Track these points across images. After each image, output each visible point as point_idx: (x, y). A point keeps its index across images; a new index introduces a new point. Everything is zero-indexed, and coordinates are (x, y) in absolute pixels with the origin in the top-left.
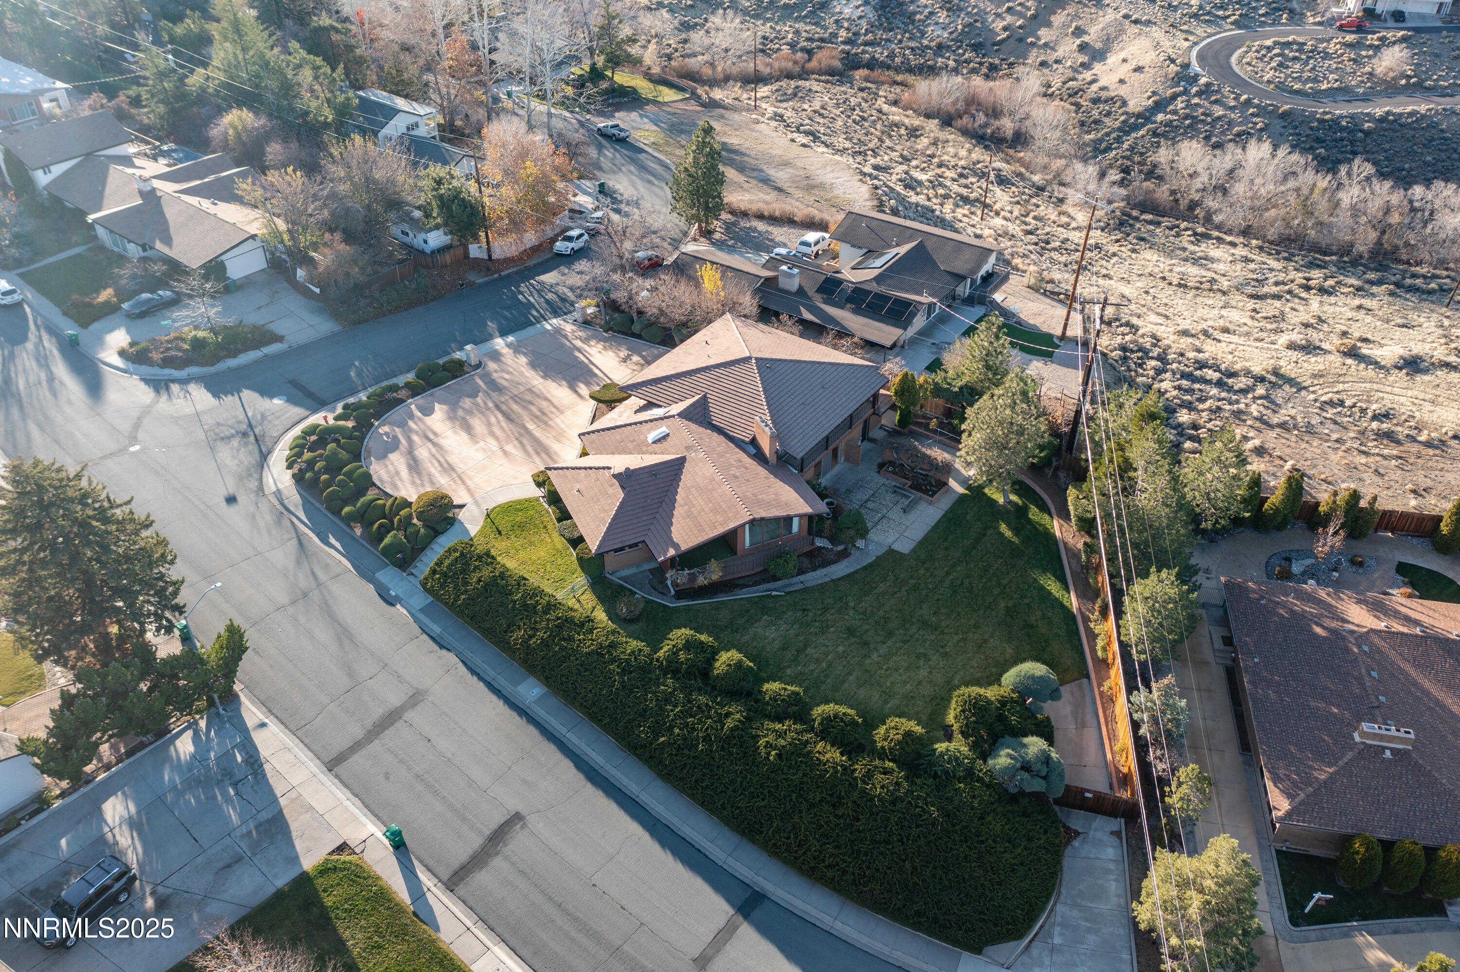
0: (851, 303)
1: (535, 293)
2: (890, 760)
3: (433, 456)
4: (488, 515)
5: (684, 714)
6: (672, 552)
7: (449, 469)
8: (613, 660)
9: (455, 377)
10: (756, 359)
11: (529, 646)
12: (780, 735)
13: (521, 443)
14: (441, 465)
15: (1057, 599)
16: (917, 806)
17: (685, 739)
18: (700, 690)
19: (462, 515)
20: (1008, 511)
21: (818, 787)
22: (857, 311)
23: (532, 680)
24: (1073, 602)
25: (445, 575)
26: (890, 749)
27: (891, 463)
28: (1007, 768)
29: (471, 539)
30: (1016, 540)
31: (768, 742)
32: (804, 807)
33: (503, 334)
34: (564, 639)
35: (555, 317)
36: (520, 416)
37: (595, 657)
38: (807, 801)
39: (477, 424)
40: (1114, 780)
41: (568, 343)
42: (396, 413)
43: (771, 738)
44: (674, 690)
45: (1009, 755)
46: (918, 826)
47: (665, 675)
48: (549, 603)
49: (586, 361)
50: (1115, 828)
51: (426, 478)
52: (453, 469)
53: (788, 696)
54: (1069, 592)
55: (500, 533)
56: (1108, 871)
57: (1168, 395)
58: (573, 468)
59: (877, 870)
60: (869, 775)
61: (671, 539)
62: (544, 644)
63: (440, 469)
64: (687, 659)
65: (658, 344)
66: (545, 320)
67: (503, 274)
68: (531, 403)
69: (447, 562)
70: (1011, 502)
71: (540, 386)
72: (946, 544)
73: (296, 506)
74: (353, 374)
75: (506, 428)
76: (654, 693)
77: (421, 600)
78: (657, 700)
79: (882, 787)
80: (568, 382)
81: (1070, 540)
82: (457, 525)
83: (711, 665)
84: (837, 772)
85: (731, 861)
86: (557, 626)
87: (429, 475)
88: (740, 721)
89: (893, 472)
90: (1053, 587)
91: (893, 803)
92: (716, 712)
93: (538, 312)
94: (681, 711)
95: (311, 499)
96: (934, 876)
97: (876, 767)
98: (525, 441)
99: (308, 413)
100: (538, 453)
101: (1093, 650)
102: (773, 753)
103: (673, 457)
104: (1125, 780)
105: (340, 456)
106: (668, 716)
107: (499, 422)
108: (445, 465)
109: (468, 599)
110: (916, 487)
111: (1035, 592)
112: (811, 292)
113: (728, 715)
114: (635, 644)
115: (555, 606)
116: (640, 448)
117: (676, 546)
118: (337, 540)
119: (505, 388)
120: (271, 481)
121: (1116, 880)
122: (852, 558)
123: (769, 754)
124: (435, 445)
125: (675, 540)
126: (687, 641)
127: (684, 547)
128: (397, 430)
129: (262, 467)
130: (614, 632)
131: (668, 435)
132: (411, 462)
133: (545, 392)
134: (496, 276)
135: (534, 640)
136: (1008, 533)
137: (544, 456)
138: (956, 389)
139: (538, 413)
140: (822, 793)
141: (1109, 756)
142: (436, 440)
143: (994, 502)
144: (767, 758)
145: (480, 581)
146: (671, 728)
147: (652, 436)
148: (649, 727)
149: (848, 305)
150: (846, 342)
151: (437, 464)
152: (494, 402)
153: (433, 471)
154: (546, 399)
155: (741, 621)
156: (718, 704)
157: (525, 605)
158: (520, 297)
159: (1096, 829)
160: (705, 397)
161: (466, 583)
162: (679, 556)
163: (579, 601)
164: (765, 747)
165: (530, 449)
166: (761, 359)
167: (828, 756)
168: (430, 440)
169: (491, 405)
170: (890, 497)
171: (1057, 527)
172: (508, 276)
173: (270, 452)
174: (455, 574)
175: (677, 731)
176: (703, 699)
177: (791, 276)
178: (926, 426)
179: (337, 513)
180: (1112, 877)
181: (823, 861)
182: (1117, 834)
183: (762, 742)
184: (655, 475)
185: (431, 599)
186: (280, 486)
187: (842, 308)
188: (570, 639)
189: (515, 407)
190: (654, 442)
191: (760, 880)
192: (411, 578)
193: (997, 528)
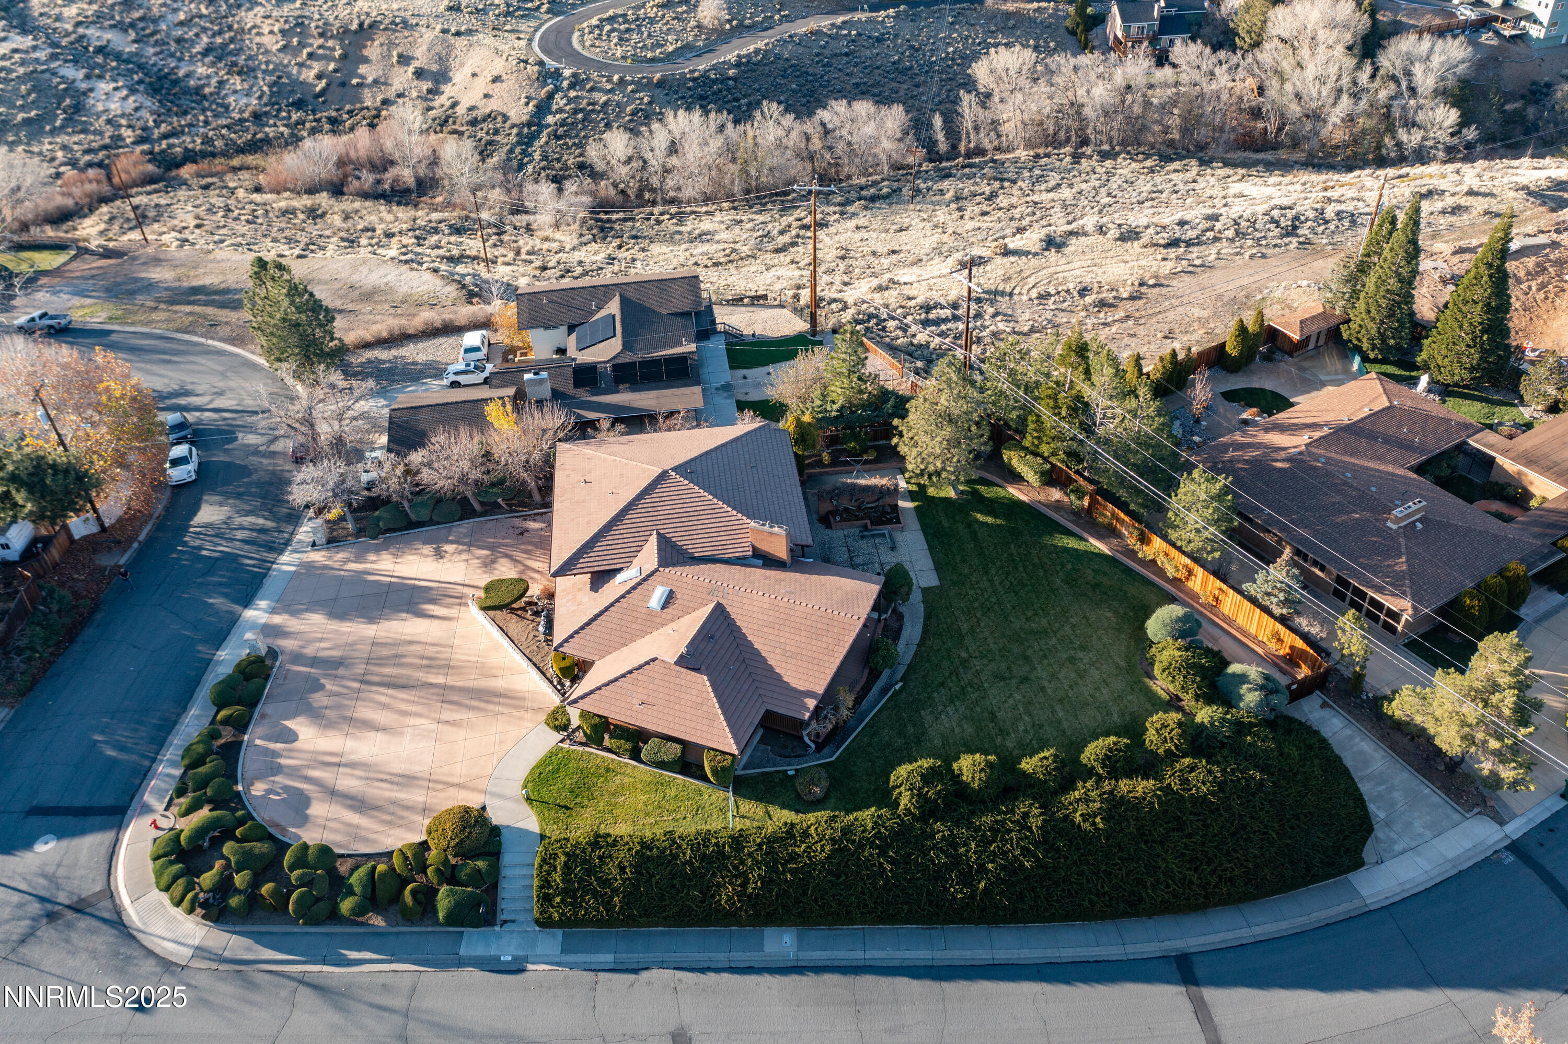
0: (623, 383)
1: (216, 540)
2: (1183, 757)
3: (367, 778)
4: (528, 799)
5: (985, 843)
6: (811, 703)
7: (407, 780)
8: (861, 846)
9: (267, 678)
11: (750, 896)
12: (1087, 800)
13: (451, 702)
14: (392, 783)
15: (1086, 551)
16: (1239, 780)
17: (1003, 868)
18: (973, 813)
19: (497, 816)
20: (968, 501)
21: (1154, 822)
22: (635, 387)
23: (770, 932)
24: (1099, 546)
25: (565, 892)
26: (1176, 746)
27: (835, 512)
28: (1261, 700)
29: (542, 837)
30: (999, 522)
31: (1082, 815)
32: (1158, 849)
33: (247, 602)
34: (787, 862)
35: (281, 552)
36: (409, 677)
37: (838, 855)
38: (1154, 842)
39: (365, 712)
40: (1283, 665)
41: (342, 573)
42: (247, 763)
43: (1082, 808)
44: (952, 832)
45: (1250, 690)
46: (1253, 795)
47: (926, 822)
48: (732, 837)
49: (389, 579)
50: (1320, 702)
51: (392, 808)
52: (414, 778)
53: (1054, 762)
54: (1087, 541)
55: (567, 808)
56: (1351, 738)
57: (932, 346)
59: (1255, 857)
60: (1185, 781)
61: (795, 690)
62: (767, 882)
63: (395, 787)
64: (938, 793)
65: (461, 519)
66: (273, 563)
67: (142, 537)
68: (396, 656)
69: (557, 877)
70: (962, 492)
71: (383, 634)
72: (958, 558)
73: (248, 949)
74: (111, 753)
75: (409, 697)
76: (934, 847)
77: (551, 941)
78: (942, 851)
79: (1204, 783)
80: (408, 612)
81: (1041, 497)
82: (505, 832)
83: (961, 783)
84: (1159, 797)
85: (1130, 949)
86: (767, 854)
87: (393, 802)
88: (1042, 814)
89: (843, 520)
90: (1072, 543)
91: (1221, 790)
92: (1012, 822)
93: (251, 558)
94: (977, 845)
95: (264, 929)
96: (1292, 828)
97: (1180, 771)
98: (455, 698)
99: (109, 836)
100: (487, 702)
101: (1161, 572)
102: (1098, 820)
103: (711, 606)
104: (1293, 658)
105: (257, 851)
106: (968, 859)
107: (391, 697)
108: (396, 779)
109: (624, 897)
110: (878, 522)
111: (1065, 555)
112: (570, 390)
113: (1026, 815)
114: (867, 815)
115: (741, 836)
116: (650, 623)
117: (810, 694)
118: (359, 950)
119: (342, 658)
120: (169, 945)
121: (1362, 740)
122: (907, 616)
123: (1094, 824)
124: (353, 765)
125: (802, 688)
126: (922, 775)
127: (820, 689)
128: (277, 779)
129: (134, 938)
130: (833, 819)
131: (671, 592)
132: (349, 802)
133: (398, 637)
134: (135, 545)
135: (752, 886)
136: (990, 520)
137: (496, 700)
138: (834, 414)
139: (425, 662)
140: (1161, 826)
141: (1260, 651)
142: (344, 760)
143: (946, 500)
144: (1097, 829)
145: (622, 869)
146: (982, 868)
147: (655, 601)
148: (958, 884)
149: (621, 387)
150: (678, 420)
151: (384, 785)
152: (355, 680)
153: (387, 794)
154: (411, 643)
155: (910, 730)
156: (1005, 813)
157: (704, 857)
158: (204, 553)
159: (1311, 712)
160: (659, 534)
161: (605, 883)
162: (820, 702)
163: (743, 817)
164: (1084, 821)
167: (1140, 789)
168: (339, 765)
169: (356, 685)
170: (863, 544)
171: (1014, 492)
172: (150, 539)
173: (118, 911)
174: (581, 880)
175: (990, 866)
176: (988, 819)
177: (541, 382)
178: (820, 463)
179: (334, 916)
180: (1357, 740)
181: (1208, 883)
182: (1324, 705)
183: (1078, 818)
184: (712, 637)
185: (559, 932)
186: (196, 942)
187: (618, 392)
188: (793, 857)
189: (387, 670)
190: (663, 608)
191: (1167, 945)
192: (506, 927)
193: (977, 521)
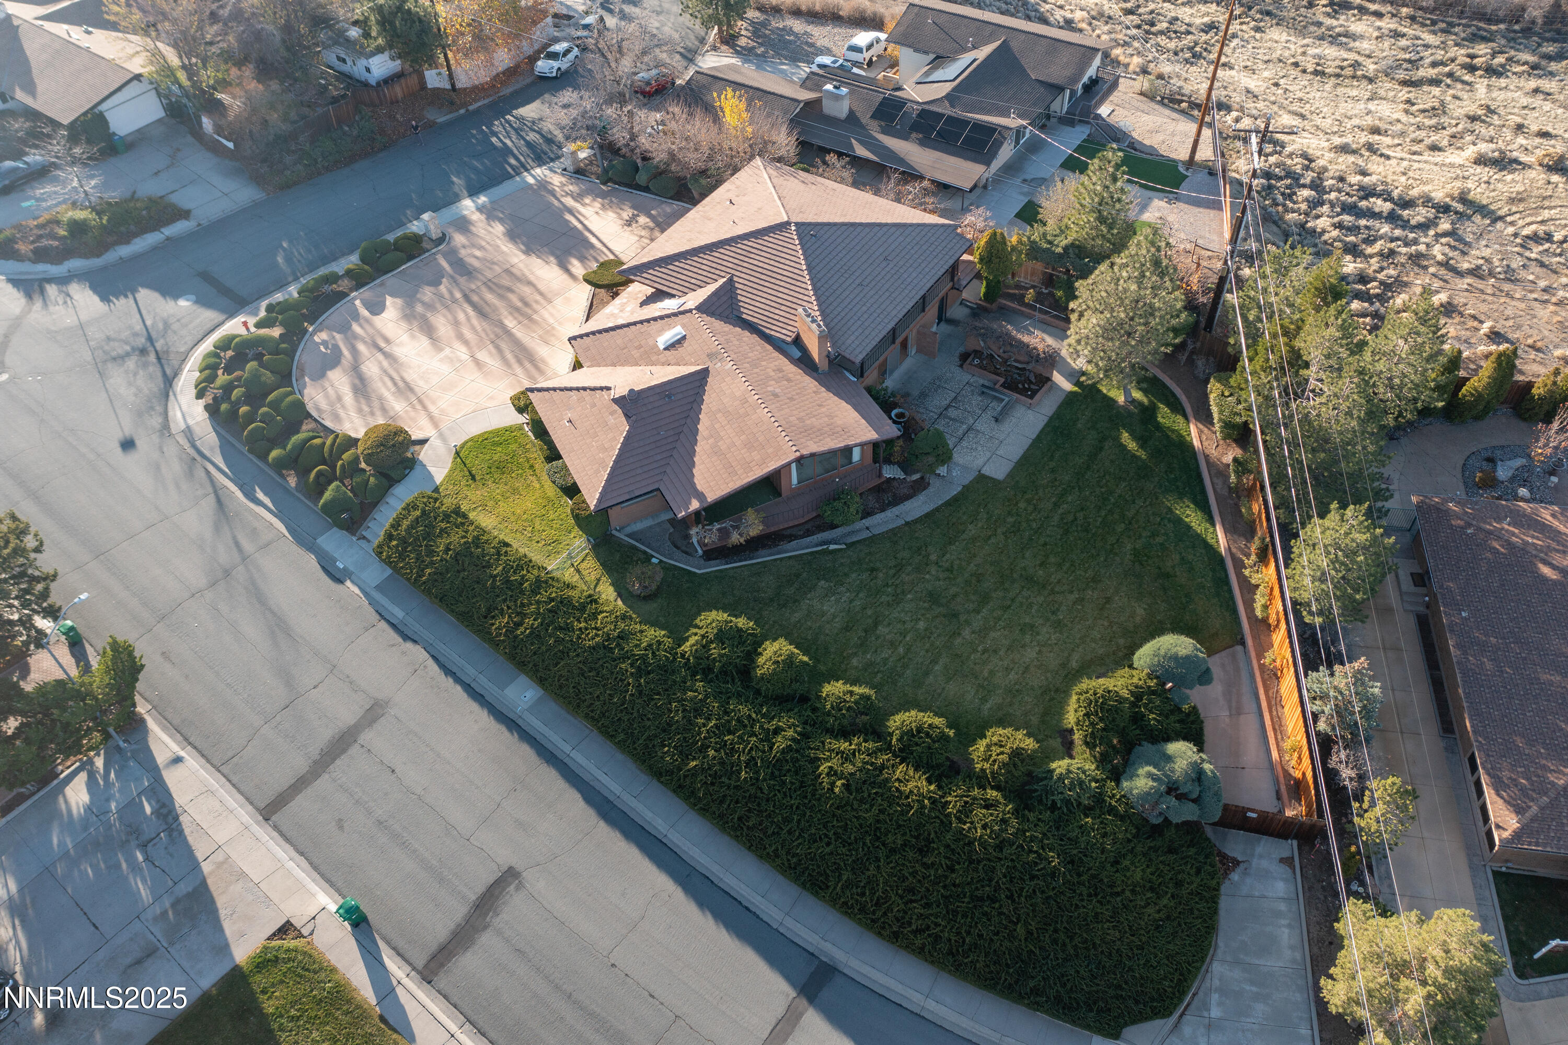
0: (917, 131)
1: (512, 132)
2: (992, 788)
3: (385, 371)
4: (457, 453)
5: (722, 729)
6: (695, 505)
7: (405, 389)
8: (624, 658)
9: (411, 258)
10: (797, 224)
11: (516, 637)
12: (847, 757)
13: (498, 348)
14: (395, 384)
15: (1198, 536)
16: (1031, 851)
17: (722, 763)
18: (739, 695)
19: (425, 455)
20: (1130, 414)
21: (899, 826)
22: (925, 142)
23: (523, 680)
24: (1221, 539)
25: (403, 541)
26: (992, 773)
27: (977, 353)
28: (1148, 794)
29: (436, 490)
30: (1142, 454)
31: (831, 768)
32: (882, 853)
33: (473, 192)
34: (561, 629)
35: (540, 166)
36: (495, 309)
37: (601, 652)
38: (884, 845)
39: (441, 323)
40: (1283, 788)
41: (556, 203)
42: (335, 314)
43: (835, 762)
44: (706, 697)
45: (1150, 775)
46: (1032, 878)
47: (694, 675)
48: (538, 579)
49: (579, 226)
50: (1286, 854)
51: (376, 404)
52: (411, 389)
53: (856, 703)
54: (1214, 525)
55: (473, 478)
56: (1278, 914)
57: (1326, 237)
58: (562, 389)
59: (980, 936)
60: (966, 810)
61: (693, 485)
62: (535, 635)
63: (393, 389)
64: (721, 656)
65: (671, 198)
66: (527, 170)
67: (471, 108)
68: (510, 290)
69: (406, 523)
70: (1134, 401)
71: (521, 265)
72: (1052, 464)
73: (212, 449)
74: (280, 260)
75: (479, 328)
76: (680, 701)
77: (377, 573)
78: (684, 710)
79: (984, 827)
80: (557, 257)
81: (1213, 453)
82: (418, 468)
83: (753, 661)
84: (923, 807)
85: (789, 922)
86: (550, 611)
87: (381, 399)
88: (793, 740)
89: (980, 366)
90: (1193, 518)
91: (1000, 847)
92: (761, 727)
93: (517, 159)
94: (716, 726)
95: (231, 439)
96: (1055, 942)
97: (975, 799)
98: (503, 346)
99: (222, 317)
100: (520, 362)
101: (1249, 604)
102: (839, 783)
103: (693, 369)
104: (1297, 788)
105: (263, 379)
106: (699, 733)
107: (468, 319)
108: (401, 384)
109: (435, 573)
110: (1011, 386)
111: (1170, 526)
112: (865, 119)
113: (777, 731)
114: (653, 634)
115: (546, 582)
116: (649, 356)
117: (700, 496)
118: (266, 494)
119: (475, 270)
120: (179, 415)
121: (1289, 926)
122: (931, 490)
123: (833, 784)
124: (387, 355)
125: (699, 487)
126: (720, 630)
127: (712, 496)
128: (338, 336)
129: (167, 396)
130: (624, 617)
131: (684, 337)
132: (357, 382)
133: (527, 273)
134: (462, 111)
135: (522, 629)
136: (1132, 445)
137: (528, 365)
138: (1059, 250)
139: (519, 304)
140: (904, 834)
141: (1275, 755)
142: (387, 349)
143: (1111, 402)
144: (831, 790)
145: (448, 549)
146: (704, 748)
147: (664, 339)
148: (675, 747)
149: (914, 135)
150: (913, 189)
151: (389, 383)
152: (462, 291)
153: (387, 394)
154: (530, 283)
155: (790, 591)
156: (763, 716)
157: (507, 581)
158: (494, 140)
159: (1261, 857)
160: (731, 280)
161: (431, 553)
162: (705, 509)
163: (578, 571)
164: (828, 774)
165: (509, 356)
166: (803, 224)
167: (911, 785)
168: (380, 350)
169: (458, 295)
170: (977, 400)
171: (1194, 433)
172: (478, 111)
173: (176, 374)
174: (417, 539)
175: (712, 753)
176: (744, 710)
177: (837, 98)
178: (1020, 299)
179: (263, 457)
180: (1284, 922)
181: (910, 924)
182: (1287, 861)
183: (823, 768)
184: (669, 396)
185: (389, 571)
186: (191, 422)
187: (906, 138)
188: (567, 628)
189: (489, 297)
190: (666, 349)
191: (828, 947)
192: (361, 542)
193: (1117, 439)
